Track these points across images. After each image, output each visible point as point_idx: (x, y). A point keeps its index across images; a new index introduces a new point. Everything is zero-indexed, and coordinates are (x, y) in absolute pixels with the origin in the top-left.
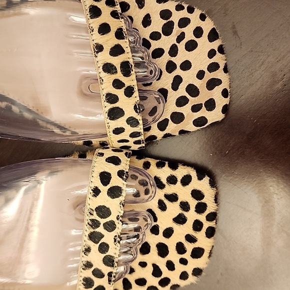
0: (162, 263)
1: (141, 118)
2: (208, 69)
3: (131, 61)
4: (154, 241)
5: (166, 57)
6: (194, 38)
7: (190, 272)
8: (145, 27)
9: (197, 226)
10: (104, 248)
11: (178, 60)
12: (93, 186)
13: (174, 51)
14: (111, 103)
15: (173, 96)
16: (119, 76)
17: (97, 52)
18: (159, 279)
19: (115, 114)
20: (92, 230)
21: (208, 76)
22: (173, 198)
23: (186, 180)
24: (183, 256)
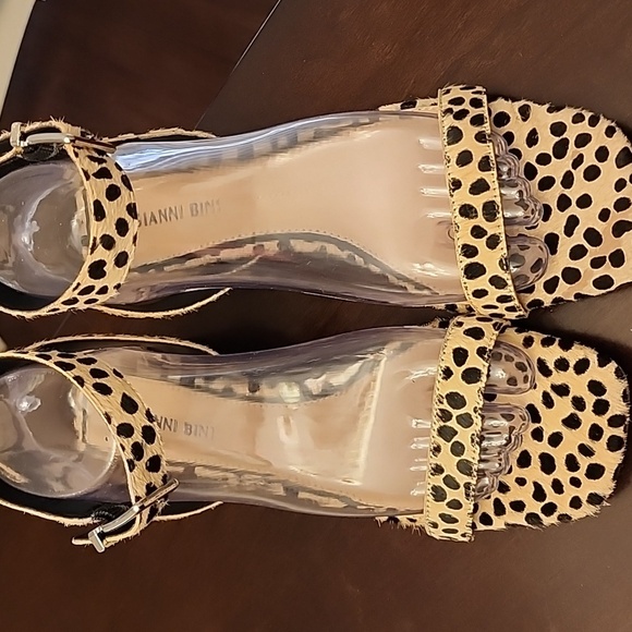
0: (546, 482)
1: (509, 277)
2: (615, 207)
3: (498, 200)
4: (536, 449)
5: (557, 189)
6: (596, 163)
7: (584, 499)
8: (530, 146)
9: (596, 432)
10: (458, 449)
11: (574, 194)
12: (443, 365)
13: (568, 181)
14: (468, 257)
15: (566, 245)
16: (480, 221)
17: (454, 190)
18: (543, 504)
19: (474, 271)
20: (442, 424)
21: (615, 217)
22: (562, 390)
23: (582, 366)
24: (575, 474)
